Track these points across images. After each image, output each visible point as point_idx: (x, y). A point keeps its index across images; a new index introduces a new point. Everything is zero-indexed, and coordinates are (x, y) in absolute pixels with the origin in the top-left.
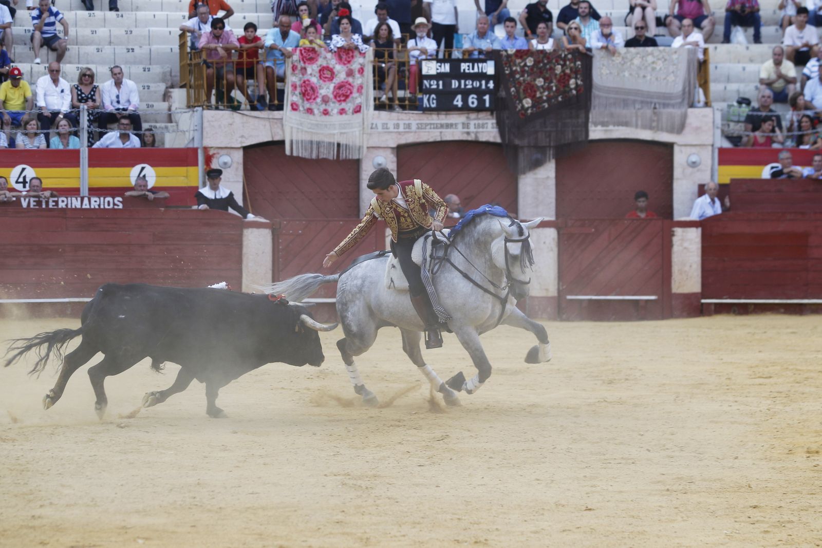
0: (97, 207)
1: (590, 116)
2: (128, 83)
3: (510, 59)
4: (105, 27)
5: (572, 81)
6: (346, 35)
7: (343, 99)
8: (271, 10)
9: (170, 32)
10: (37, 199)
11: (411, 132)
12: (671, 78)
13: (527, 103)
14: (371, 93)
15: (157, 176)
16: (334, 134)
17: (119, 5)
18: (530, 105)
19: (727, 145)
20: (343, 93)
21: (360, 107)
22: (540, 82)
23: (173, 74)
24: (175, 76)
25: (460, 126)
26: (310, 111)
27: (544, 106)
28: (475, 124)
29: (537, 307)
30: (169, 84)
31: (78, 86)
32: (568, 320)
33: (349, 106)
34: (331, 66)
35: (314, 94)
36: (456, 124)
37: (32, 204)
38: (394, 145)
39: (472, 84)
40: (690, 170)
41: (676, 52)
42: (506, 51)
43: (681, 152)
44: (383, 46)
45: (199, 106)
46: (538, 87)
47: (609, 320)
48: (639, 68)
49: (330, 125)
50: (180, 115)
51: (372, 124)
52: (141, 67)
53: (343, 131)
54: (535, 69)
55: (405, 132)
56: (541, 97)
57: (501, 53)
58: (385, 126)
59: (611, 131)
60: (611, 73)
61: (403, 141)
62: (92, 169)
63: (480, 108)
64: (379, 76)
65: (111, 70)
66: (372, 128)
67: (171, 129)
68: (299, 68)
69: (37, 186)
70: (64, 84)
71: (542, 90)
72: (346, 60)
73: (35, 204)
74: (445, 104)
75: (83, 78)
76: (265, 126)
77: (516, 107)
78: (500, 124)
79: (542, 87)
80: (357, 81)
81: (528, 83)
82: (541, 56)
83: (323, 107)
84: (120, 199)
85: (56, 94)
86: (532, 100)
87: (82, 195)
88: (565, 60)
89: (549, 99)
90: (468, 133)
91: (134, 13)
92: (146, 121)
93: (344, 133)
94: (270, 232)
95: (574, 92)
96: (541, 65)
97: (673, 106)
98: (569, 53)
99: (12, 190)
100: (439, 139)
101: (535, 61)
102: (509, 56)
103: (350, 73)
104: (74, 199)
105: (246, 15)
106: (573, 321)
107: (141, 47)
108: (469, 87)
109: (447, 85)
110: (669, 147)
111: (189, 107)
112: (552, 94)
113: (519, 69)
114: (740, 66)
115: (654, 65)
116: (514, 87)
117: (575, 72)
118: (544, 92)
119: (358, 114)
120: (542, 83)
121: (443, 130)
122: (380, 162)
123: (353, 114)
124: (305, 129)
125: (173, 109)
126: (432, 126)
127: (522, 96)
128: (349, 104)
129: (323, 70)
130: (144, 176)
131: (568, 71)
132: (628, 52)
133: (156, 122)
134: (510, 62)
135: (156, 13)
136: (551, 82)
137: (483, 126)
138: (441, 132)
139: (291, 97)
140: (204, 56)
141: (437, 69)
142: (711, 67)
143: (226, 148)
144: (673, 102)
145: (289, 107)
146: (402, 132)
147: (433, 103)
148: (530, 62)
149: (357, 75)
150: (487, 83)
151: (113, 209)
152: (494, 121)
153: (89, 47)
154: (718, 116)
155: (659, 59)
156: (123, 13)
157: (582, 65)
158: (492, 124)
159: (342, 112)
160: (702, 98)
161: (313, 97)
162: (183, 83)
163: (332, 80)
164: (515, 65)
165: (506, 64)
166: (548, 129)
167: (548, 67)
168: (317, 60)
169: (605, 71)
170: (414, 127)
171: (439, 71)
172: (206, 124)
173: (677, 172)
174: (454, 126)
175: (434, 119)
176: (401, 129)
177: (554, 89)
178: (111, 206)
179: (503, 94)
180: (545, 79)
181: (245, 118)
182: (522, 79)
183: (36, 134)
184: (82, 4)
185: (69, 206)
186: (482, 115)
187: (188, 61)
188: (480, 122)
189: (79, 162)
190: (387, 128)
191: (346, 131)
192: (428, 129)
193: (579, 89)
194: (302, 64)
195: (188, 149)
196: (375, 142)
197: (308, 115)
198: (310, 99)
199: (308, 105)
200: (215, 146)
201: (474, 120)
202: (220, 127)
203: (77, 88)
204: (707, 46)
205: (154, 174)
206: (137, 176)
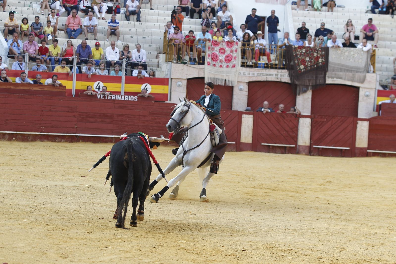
0: (127, 100)
1: (327, 74)
2: (143, 51)
3: (296, 49)
4: (134, 28)
5: (320, 59)
6: (230, 36)
7: (228, 61)
8: (200, 24)
9: (160, 31)
10: (104, 95)
11: (254, 77)
12: (360, 61)
13: (302, 67)
14: (240, 60)
15: (152, 89)
16: (223, 75)
17: (141, 19)
18: (303, 68)
19: (381, 89)
20: (228, 59)
21: (235, 65)
22: (307, 59)
23: (160, 48)
24: (161, 49)
25: (274, 75)
26: (214, 65)
27: (308, 69)
28: (280, 75)
29: (301, 150)
30: (159, 52)
31: (122, 51)
32: (313, 155)
33: (230, 64)
34: (224, 48)
35: (217, 58)
36: (273, 74)
37: (102, 97)
38: (248, 81)
40: (366, 98)
42: (294, 46)
43: (362, 90)
44: (246, 41)
45: (171, 62)
46: (307, 61)
47: (330, 156)
48: (348, 56)
49: (222, 71)
50: (162, 65)
51: (239, 72)
52: (148, 45)
53: (227, 74)
54: (306, 54)
55: (252, 76)
56: (307, 65)
57: (292, 46)
59: (335, 80)
60: (336, 57)
61: (251, 80)
62: (126, 84)
64: (243, 53)
65: (136, 45)
66: (239, 74)
67: (158, 70)
68: (211, 48)
69: (105, 89)
70: (117, 49)
71: (308, 62)
72: (230, 46)
73: (103, 97)
75: (125, 48)
76: (196, 71)
77: (297, 69)
78: (290, 75)
79: (308, 61)
80: (235, 55)
81: (303, 59)
82: (309, 48)
83: (220, 64)
84: (137, 97)
85: (113, 54)
86: (304, 66)
87: (121, 95)
89: (311, 66)
90: (277, 78)
91: (146, 23)
92: (149, 66)
93: (228, 75)
95: (321, 64)
97: (360, 72)
98: (320, 48)
99: (94, 91)
100: (265, 80)
101: (306, 50)
102: (295, 48)
103: (232, 51)
104: (118, 96)
105: (191, 26)
106: (315, 156)
107: (148, 37)
110: (358, 88)
111: (166, 61)
112: (312, 64)
113: (299, 53)
114: (388, 57)
115: (354, 56)
116: (297, 60)
117: (322, 55)
118: (309, 63)
119: (234, 68)
120: (308, 59)
121: (268, 77)
122: (241, 88)
123: (232, 68)
124: (212, 73)
125: (160, 62)
126: (263, 75)
127: (300, 64)
128: (231, 64)
129: (221, 49)
130: (147, 88)
131: (319, 55)
132: (343, 49)
133: (153, 67)
134: (296, 50)
135: (155, 23)
136: (312, 59)
137: (283, 76)
138: (266, 77)
139: (208, 60)
140: (173, 42)
142: (376, 57)
143: (180, 79)
144: (360, 70)
145: (207, 64)
148: (304, 51)
149: (234, 52)
151: (134, 101)
152: (288, 74)
153: (128, 35)
154: (378, 76)
155: (356, 53)
156: (142, 23)
157: (325, 53)
159: (227, 66)
160: (372, 69)
161: (216, 60)
162: (164, 52)
163: (224, 53)
164: (298, 52)
165: (294, 51)
166: (310, 78)
167: (311, 53)
168: (219, 45)
169: (334, 56)
170: (256, 75)
172: (172, 69)
173: (360, 98)
175: (264, 72)
176: (251, 75)
177: (313, 62)
178: (133, 100)
179: (292, 63)
180: (310, 58)
181: (188, 67)
182: (300, 57)
183: (104, 69)
184: (126, 18)
185: (116, 99)
186: (284, 70)
187: (166, 43)
188: (283, 74)
189: (121, 81)
190: (245, 74)
191: (229, 74)
192: (261, 76)
193: (323, 63)
194: (213, 46)
195: (165, 78)
196: (240, 80)
197: (214, 67)
198: (215, 60)
199: (214, 63)
200: (176, 78)
201: (280, 73)
202: (178, 70)
203: (122, 52)
204: (374, 48)
205: (151, 88)
206: (144, 88)
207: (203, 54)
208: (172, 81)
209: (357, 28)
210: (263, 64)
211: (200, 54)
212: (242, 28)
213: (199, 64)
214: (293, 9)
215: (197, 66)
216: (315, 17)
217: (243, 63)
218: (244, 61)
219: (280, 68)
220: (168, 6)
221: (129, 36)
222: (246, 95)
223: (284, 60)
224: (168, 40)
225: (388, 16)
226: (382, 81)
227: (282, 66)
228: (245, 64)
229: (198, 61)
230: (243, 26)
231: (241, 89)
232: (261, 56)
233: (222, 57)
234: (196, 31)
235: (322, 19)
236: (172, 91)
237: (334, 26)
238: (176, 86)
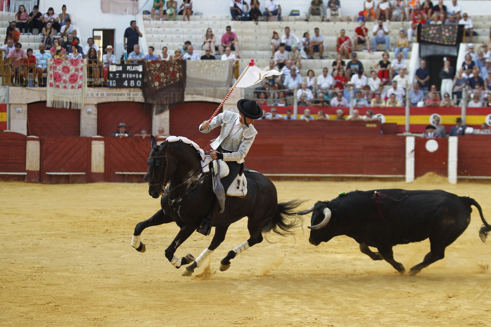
1: (185, 90)
3: (149, 64)
5: (178, 74)
6: (75, 53)
7: (73, 81)
8: (41, 41)
11: (104, 97)
12: (222, 74)
13: (156, 84)
14: (86, 79)
16: (68, 98)
18: (158, 85)
20: (73, 79)
21: (81, 85)
22: (162, 75)
25: (126, 95)
26: (58, 86)
27: (164, 86)
28: (133, 94)
33: (76, 85)
34: (68, 66)
35: (60, 78)
38: (96, 103)
39: (132, 76)
41: (224, 63)
42: (147, 61)
44: (92, 58)
45: (8, 85)
46: (162, 77)
48: (207, 70)
49: (67, 93)
51: (87, 93)
54: (161, 69)
56: (163, 82)
58: (92, 94)
59: (194, 97)
60: (195, 71)
61: (100, 101)
63: (135, 87)
64: (89, 72)
66: (86, 95)
68: (53, 67)
71: (163, 78)
72: (75, 64)
74: (120, 85)
76: (37, 94)
77: (151, 86)
78: (145, 95)
79: (163, 77)
81: (157, 75)
82: (163, 63)
83: (64, 85)
86: (159, 83)
88: (174, 65)
89: (166, 83)
94: (39, 142)
95: (178, 79)
96: (163, 67)
97: (223, 86)
98: (176, 62)
100: (116, 100)
101: (160, 65)
102: (148, 63)
103: (77, 70)
105: (30, 43)
108: (131, 77)
109: (121, 76)
111: (3, 85)
112: (168, 80)
113: (153, 69)
115: (215, 69)
116: (151, 76)
117: (179, 70)
118: (164, 79)
119: (80, 89)
120: (164, 75)
121: (119, 96)
122: (89, 111)
123: (77, 88)
124: (56, 95)
126: (114, 95)
127: (154, 81)
129: (64, 68)
131: (176, 70)
132: (202, 62)
136: (168, 75)
137: (137, 95)
138: (117, 98)
139: (50, 80)
140: (10, 62)
141: (116, 69)
143: (20, 104)
144: (222, 84)
145: (49, 85)
146: (100, 97)
147: (114, 84)
148: (158, 65)
149: (80, 71)
150: (139, 75)
154: (243, 91)
155: (216, 66)
157: (182, 67)
158: (141, 94)
159: (73, 87)
161: (60, 80)
162: (1, 74)
163: (68, 72)
164: (151, 67)
165: (147, 66)
166: (166, 96)
167: (166, 68)
168: (62, 63)
169: (192, 70)
170: (105, 95)
171: (117, 70)
172: (10, 93)
174: (124, 95)
175: (115, 91)
176: (99, 96)
177: (169, 78)
179: (145, 80)
180: (165, 74)
181: (28, 90)
182: (154, 73)
186: (136, 89)
188: (136, 93)
190: (93, 95)
191: (74, 96)
192: (111, 96)
193: (180, 78)
194: (55, 65)
195: (2, 104)
196: (88, 102)
197: (57, 88)
198: (58, 81)
199: (57, 83)
200: (15, 103)
201: (133, 92)
202: (17, 94)
204: (238, 59)
207: (44, 75)
208: (11, 107)
209: (217, 37)
211: (41, 75)
212: (89, 42)
213: (41, 86)
214: (144, 19)
215: (38, 88)
216: (169, 27)
217: (91, 82)
220: (2, 22)
222: (95, 119)
224: (4, 61)
225: (252, 23)
226: (248, 95)
228: (93, 84)
229: (39, 83)
230: (90, 40)
231: (89, 112)
234: (35, 49)
235: (177, 29)
236: (11, 118)
237: (191, 37)
238: (15, 112)
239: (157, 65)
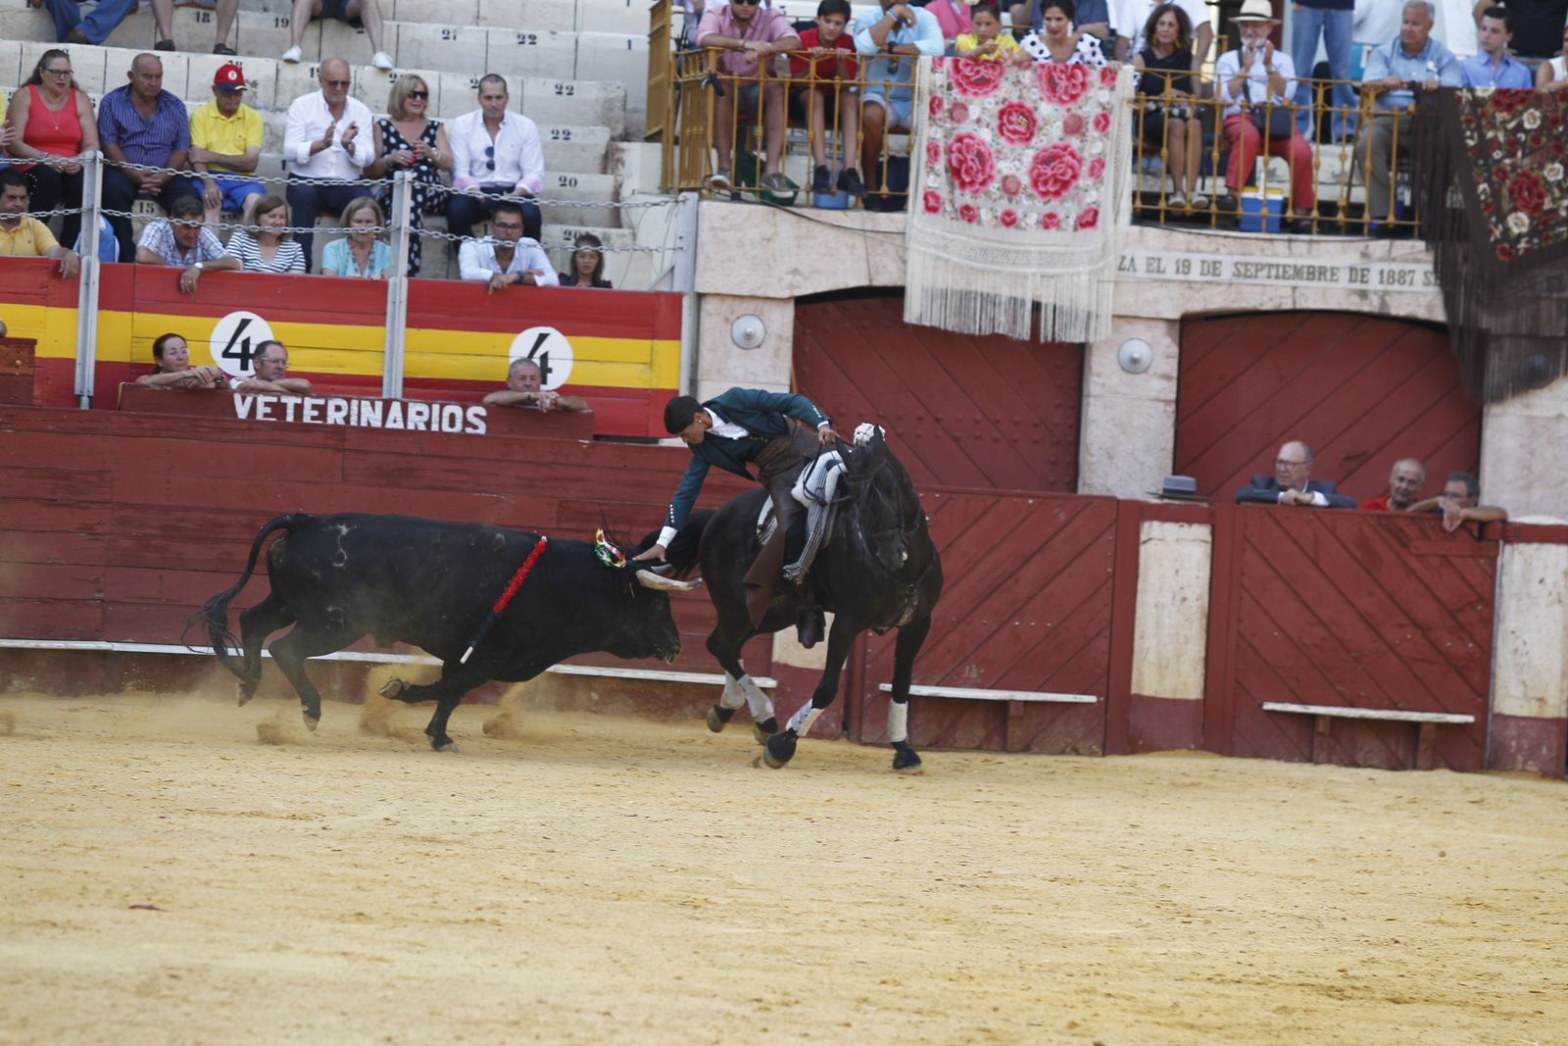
0: (422, 427)
2: (517, 121)
3: (1479, 110)
7: (1052, 188)
9: (628, 1)
11: (1218, 284)
13: (1518, 224)
14: (1126, 180)
15: (576, 359)
16: (1025, 277)
18: (1525, 229)
20: (1054, 176)
21: (1096, 213)
22: (1554, 172)
23: (630, 106)
24: (636, 111)
25: (1344, 276)
26: (968, 214)
27: (1559, 236)
28: (1382, 272)
29: (1514, 743)
30: (620, 129)
33: (1068, 209)
34: (1029, 104)
35: (983, 170)
36: (1334, 271)
37: (261, 410)
38: (1176, 315)
42: (1471, 90)
44: (1162, 63)
45: (693, 190)
46: (1549, 186)
49: (1018, 252)
50: (642, 210)
51: (1123, 258)
52: (552, 82)
53: (1049, 271)
54: (1544, 140)
55: (1204, 284)
56: (1554, 211)
58: (1155, 265)
61: (1198, 304)
62: (414, 332)
65: (477, 85)
66: (1121, 269)
67: (617, 243)
68: (946, 106)
71: (1557, 193)
72: (1066, 92)
73: (268, 410)
76: (853, 247)
77: (1491, 232)
78: (1446, 276)
79: (1559, 185)
80: (1093, 146)
81: (1524, 174)
82: (1562, 105)
83: (1003, 205)
86: (1531, 218)
87: (385, 396)
90: (1363, 294)
92: (556, 220)
93: (1052, 277)
96: (1560, 129)
100: (1288, 305)
101: (1544, 118)
102: (1477, 102)
103: (1075, 127)
104: (365, 404)
107: (553, 33)
111: (665, 189)
113: (1501, 138)
116: (1488, 180)
118: (1562, 196)
119: (1090, 231)
120: (1560, 176)
121: (1301, 283)
122: (1136, 355)
123: (1075, 229)
124: (955, 259)
125: (625, 192)
126: (1273, 272)
127: (1506, 205)
128: (1068, 204)
129: (1010, 113)
130: (544, 357)
133: (582, 222)
134: (1479, 118)
137: (1401, 279)
138: (1294, 288)
139: (926, 178)
140: (711, 64)
143: (753, 297)
145: (921, 203)
146: (1197, 282)
148: (1531, 119)
149: (1092, 133)
151: (463, 435)
152: (1430, 267)
153: (423, 25)
158: (1426, 273)
159: (1049, 221)
161: (981, 178)
162: (656, 129)
163: (1028, 139)
164: (1493, 126)
165: (1469, 122)
168: (996, 87)
170: (1227, 273)
172: (704, 237)
174: (1328, 275)
175: (1280, 253)
176: (1195, 275)
181: (805, 224)
182: (1507, 161)
185: (353, 422)
186: (1404, 245)
187: (669, 75)
188: (1396, 267)
189: (385, 314)
190: (1159, 270)
191: (1055, 271)
192: (1262, 279)
194: (957, 94)
195: (658, 294)
196: (1130, 303)
197: (963, 224)
198: (972, 183)
199: (966, 198)
200: (724, 291)
201: (1381, 260)
202: (740, 244)
203: (386, 129)
205: (571, 356)
206: (526, 354)
207: (894, 143)
208: (703, 314)
210: (1270, 203)
211: (879, 145)
213: (874, 203)
215: (858, 218)
217: (1149, 197)
218: (1153, 185)
219: (1383, 232)
221: (431, 31)
222: (1166, 402)
223: (1406, 177)
224: (676, 56)
227: (1391, 219)
228: (1162, 205)
229: (867, 188)
231: (1135, 361)
232: (1262, 153)
233: (1015, 162)
238: (730, 341)
239: (1525, 116)
